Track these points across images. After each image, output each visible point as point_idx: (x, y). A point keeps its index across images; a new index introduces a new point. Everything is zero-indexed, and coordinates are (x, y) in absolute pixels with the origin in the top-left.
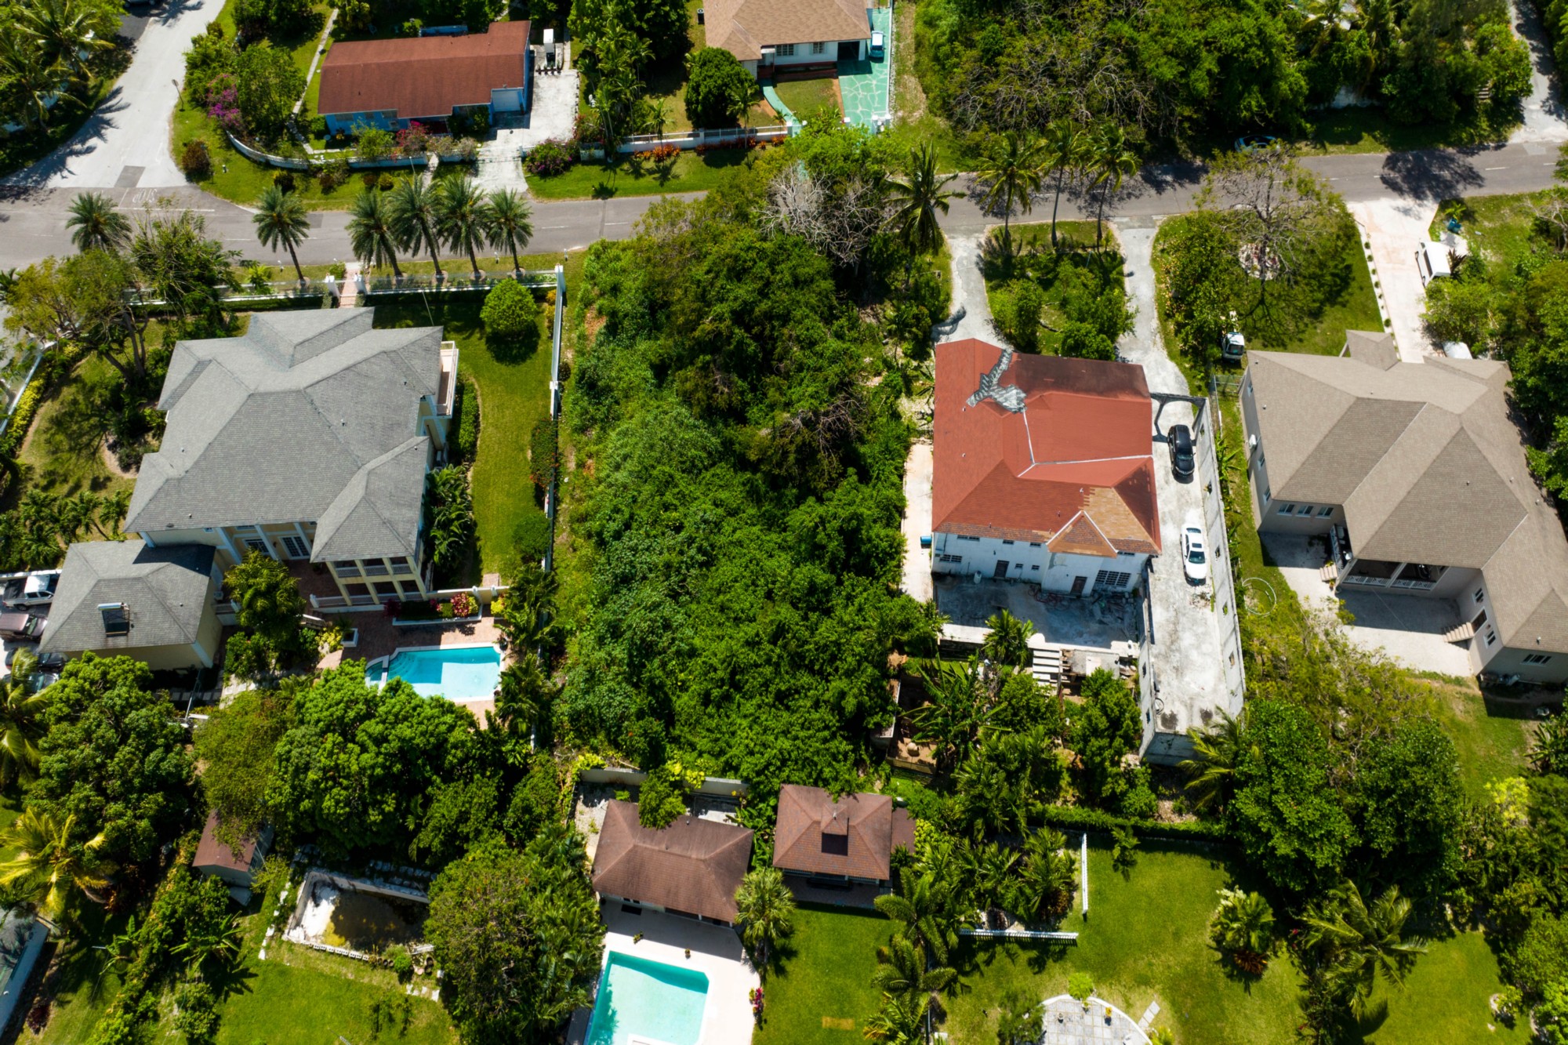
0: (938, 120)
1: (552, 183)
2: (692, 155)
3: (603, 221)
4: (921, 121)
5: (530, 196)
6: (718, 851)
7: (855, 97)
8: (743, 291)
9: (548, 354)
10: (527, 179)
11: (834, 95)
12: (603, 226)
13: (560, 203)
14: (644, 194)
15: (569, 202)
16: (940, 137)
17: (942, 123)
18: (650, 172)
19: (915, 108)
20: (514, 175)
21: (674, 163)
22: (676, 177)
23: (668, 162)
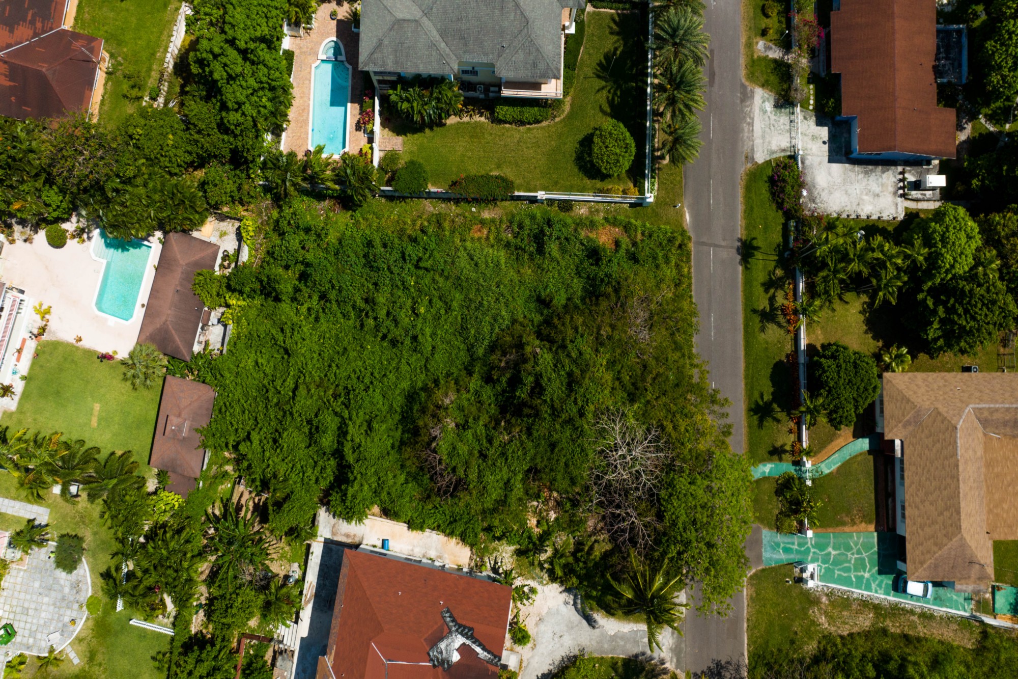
0: (814, 644)
1: (764, 190)
2: (789, 348)
3: (716, 246)
4: (813, 623)
5: (749, 165)
6: (173, 332)
7: (849, 548)
8: (555, 388)
9: (582, 190)
10: (768, 163)
11: (853, 523)
12: (710, 245)
13: (740, 199)
14: (745, 291)
15: (740, 208)
16: (792, 642)
17: (811, 647)
18: (772, 299)
19: (830, 618)
20: (774, 147)
21: (780, 325)
22: (763, 329)
23: (781, 319)
